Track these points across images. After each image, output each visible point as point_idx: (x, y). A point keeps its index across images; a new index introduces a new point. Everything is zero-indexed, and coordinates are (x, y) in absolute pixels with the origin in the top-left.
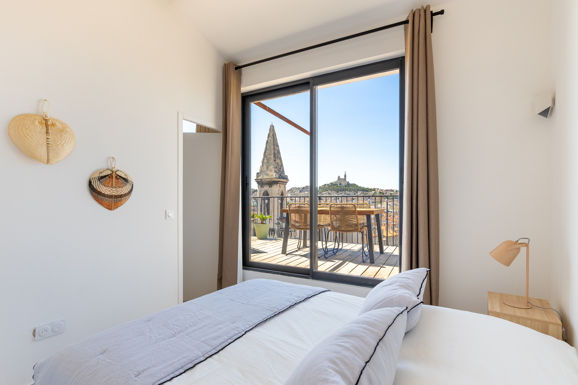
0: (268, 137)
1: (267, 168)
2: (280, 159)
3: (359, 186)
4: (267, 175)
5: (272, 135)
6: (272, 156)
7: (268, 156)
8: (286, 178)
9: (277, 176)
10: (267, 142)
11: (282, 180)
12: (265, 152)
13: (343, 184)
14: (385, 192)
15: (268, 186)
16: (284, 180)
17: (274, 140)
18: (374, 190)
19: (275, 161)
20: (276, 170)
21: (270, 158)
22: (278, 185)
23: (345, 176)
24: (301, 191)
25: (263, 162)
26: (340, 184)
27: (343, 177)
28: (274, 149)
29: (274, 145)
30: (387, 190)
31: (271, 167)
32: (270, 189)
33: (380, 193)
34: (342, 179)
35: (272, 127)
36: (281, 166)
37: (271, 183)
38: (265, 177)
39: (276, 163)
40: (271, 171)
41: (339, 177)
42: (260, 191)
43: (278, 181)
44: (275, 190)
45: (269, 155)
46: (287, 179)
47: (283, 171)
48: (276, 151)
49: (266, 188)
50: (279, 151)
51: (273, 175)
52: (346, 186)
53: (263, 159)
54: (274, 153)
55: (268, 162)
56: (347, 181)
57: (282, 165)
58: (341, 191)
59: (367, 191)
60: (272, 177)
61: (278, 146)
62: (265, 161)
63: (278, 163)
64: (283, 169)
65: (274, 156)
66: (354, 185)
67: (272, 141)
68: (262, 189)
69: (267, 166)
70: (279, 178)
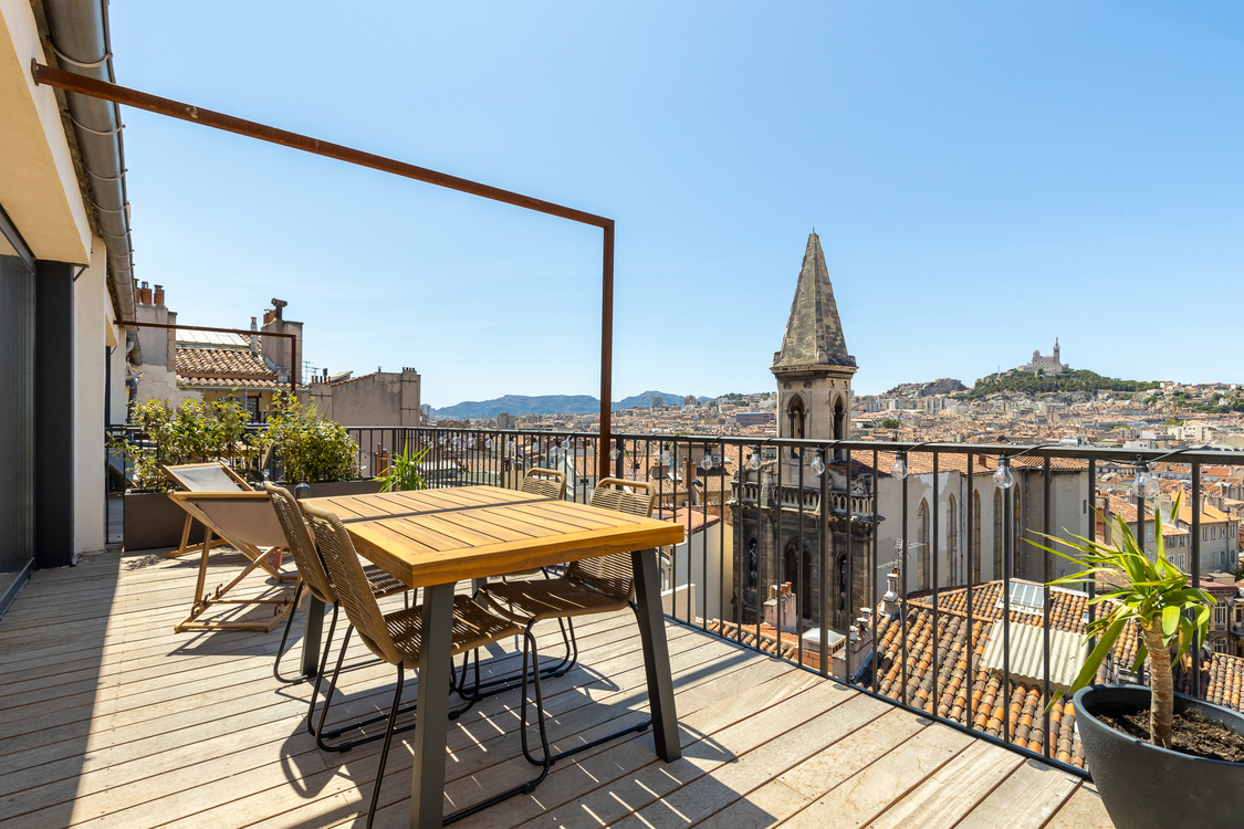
0: (803, 265)
1: (800, 340)
2: (835, 315)
3: (1102, 374)
4: (799, 356)
5: (812, 257)
6: (813, 309)
7: (804, 311)
8: (851, 362)
9: (825, 358)
10: (801, 276)
11: (838, 368)
12: (795, 302)
13: (1050, 370)
14: (1193, 392)
15: (802, 384)
16: (845, 369)
17: (817, 270)
18: (1156, 385)
19: (819, 320)
20: (822, 343)
21: (808, 315)
22: (828, 380)
23: (1057, 351)
24: (923, 394)
25: (790, 325)
26: (1041, 372)
27: (1051, 354)
28: (818, 292)
29: (817, 281)
30: (1204, 387)
31: (811, 337)
32: (807, 390)
33: (1177, 394)
34: (1047, 359)
35: (813, 240)
36: (836, 334)
37: (811, 376)
38: (795, 361)
39: (821, 327)
40: (809, 345)
41: (1037, 354)
42: (783, 397)
43: (827, 372)
44: (821, 393)
45: (805, 307)
46: (852, 364)
47: (843, 345)
48: (824, 298)
49: (798, 388)
50: (830, 297)
51: (813, 355)
52: (1059, 377)
53: (791, 319)
54: (818, 303)
55: (801, 326)
56: (1063, 362)
57: (839, 329)
58: (1043, 391)
59: (1132, 389)
60: (812, 361)
61: (828, 283)
62: (795, 323)
63: (828, 327)
64: (842, 340)
65: (818, 309)
66: (1086, 374)
67: (813, 273)
68: (788, 390)
69: (799, 334)
70: (831, 362)
